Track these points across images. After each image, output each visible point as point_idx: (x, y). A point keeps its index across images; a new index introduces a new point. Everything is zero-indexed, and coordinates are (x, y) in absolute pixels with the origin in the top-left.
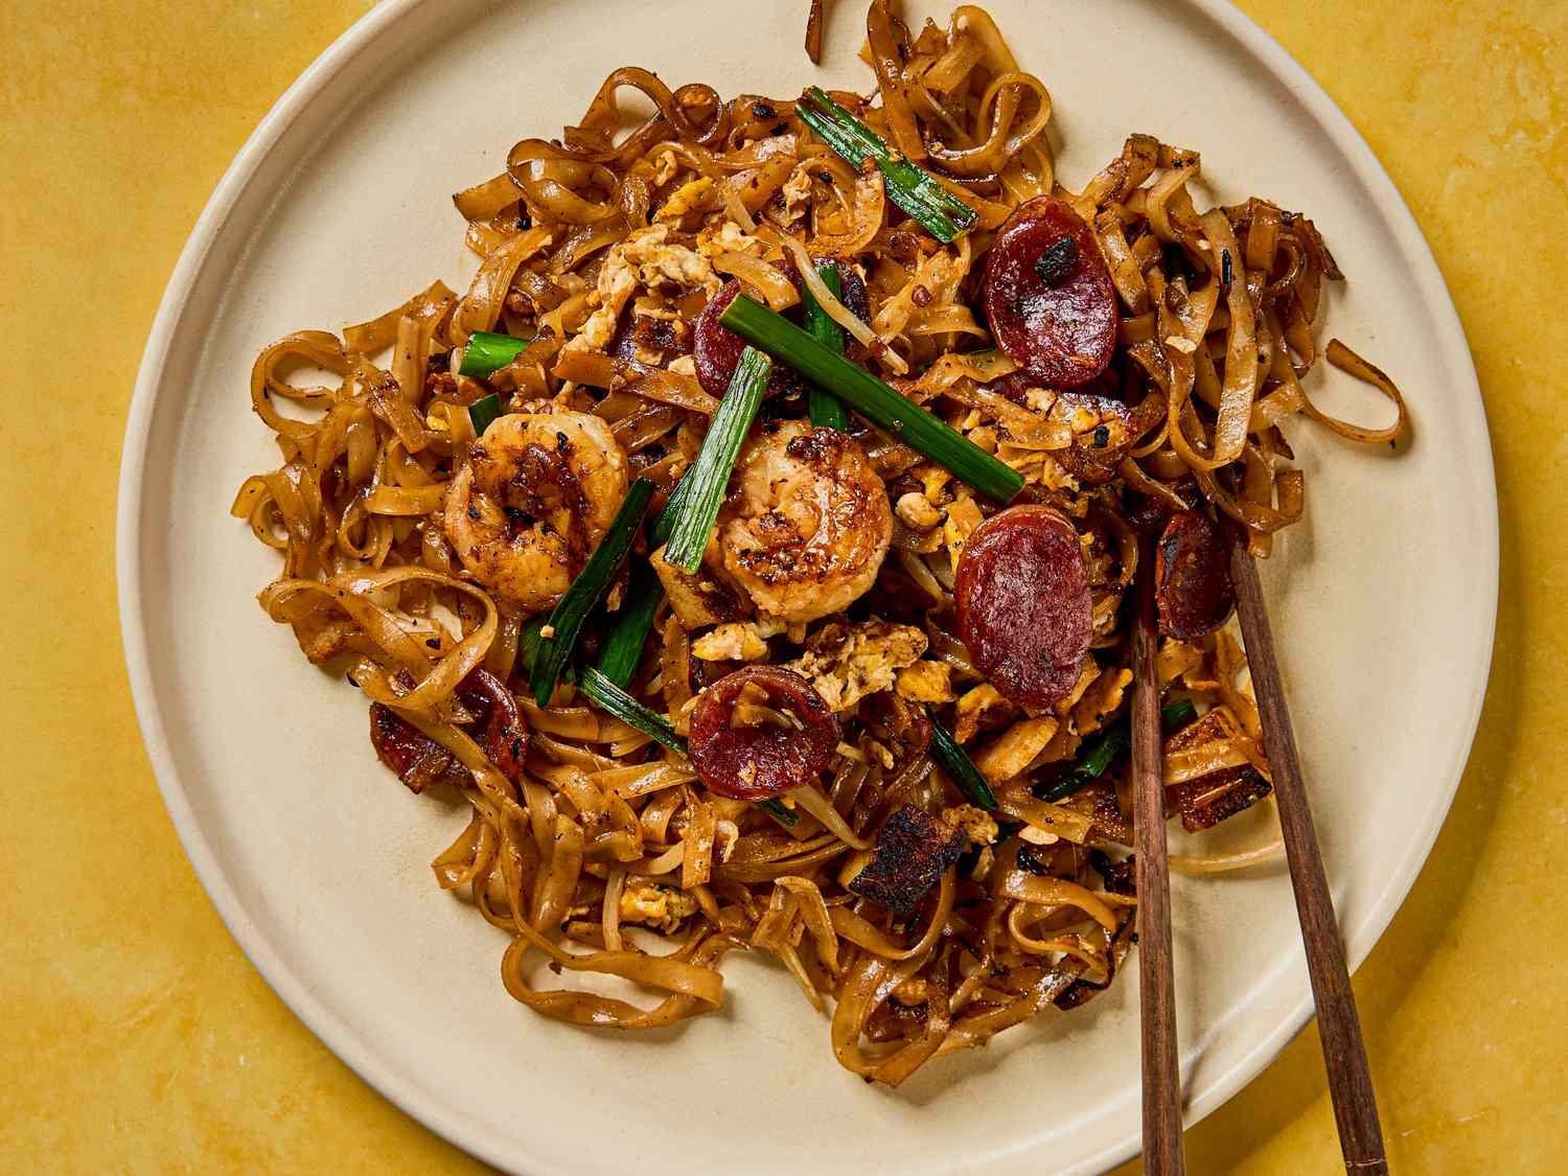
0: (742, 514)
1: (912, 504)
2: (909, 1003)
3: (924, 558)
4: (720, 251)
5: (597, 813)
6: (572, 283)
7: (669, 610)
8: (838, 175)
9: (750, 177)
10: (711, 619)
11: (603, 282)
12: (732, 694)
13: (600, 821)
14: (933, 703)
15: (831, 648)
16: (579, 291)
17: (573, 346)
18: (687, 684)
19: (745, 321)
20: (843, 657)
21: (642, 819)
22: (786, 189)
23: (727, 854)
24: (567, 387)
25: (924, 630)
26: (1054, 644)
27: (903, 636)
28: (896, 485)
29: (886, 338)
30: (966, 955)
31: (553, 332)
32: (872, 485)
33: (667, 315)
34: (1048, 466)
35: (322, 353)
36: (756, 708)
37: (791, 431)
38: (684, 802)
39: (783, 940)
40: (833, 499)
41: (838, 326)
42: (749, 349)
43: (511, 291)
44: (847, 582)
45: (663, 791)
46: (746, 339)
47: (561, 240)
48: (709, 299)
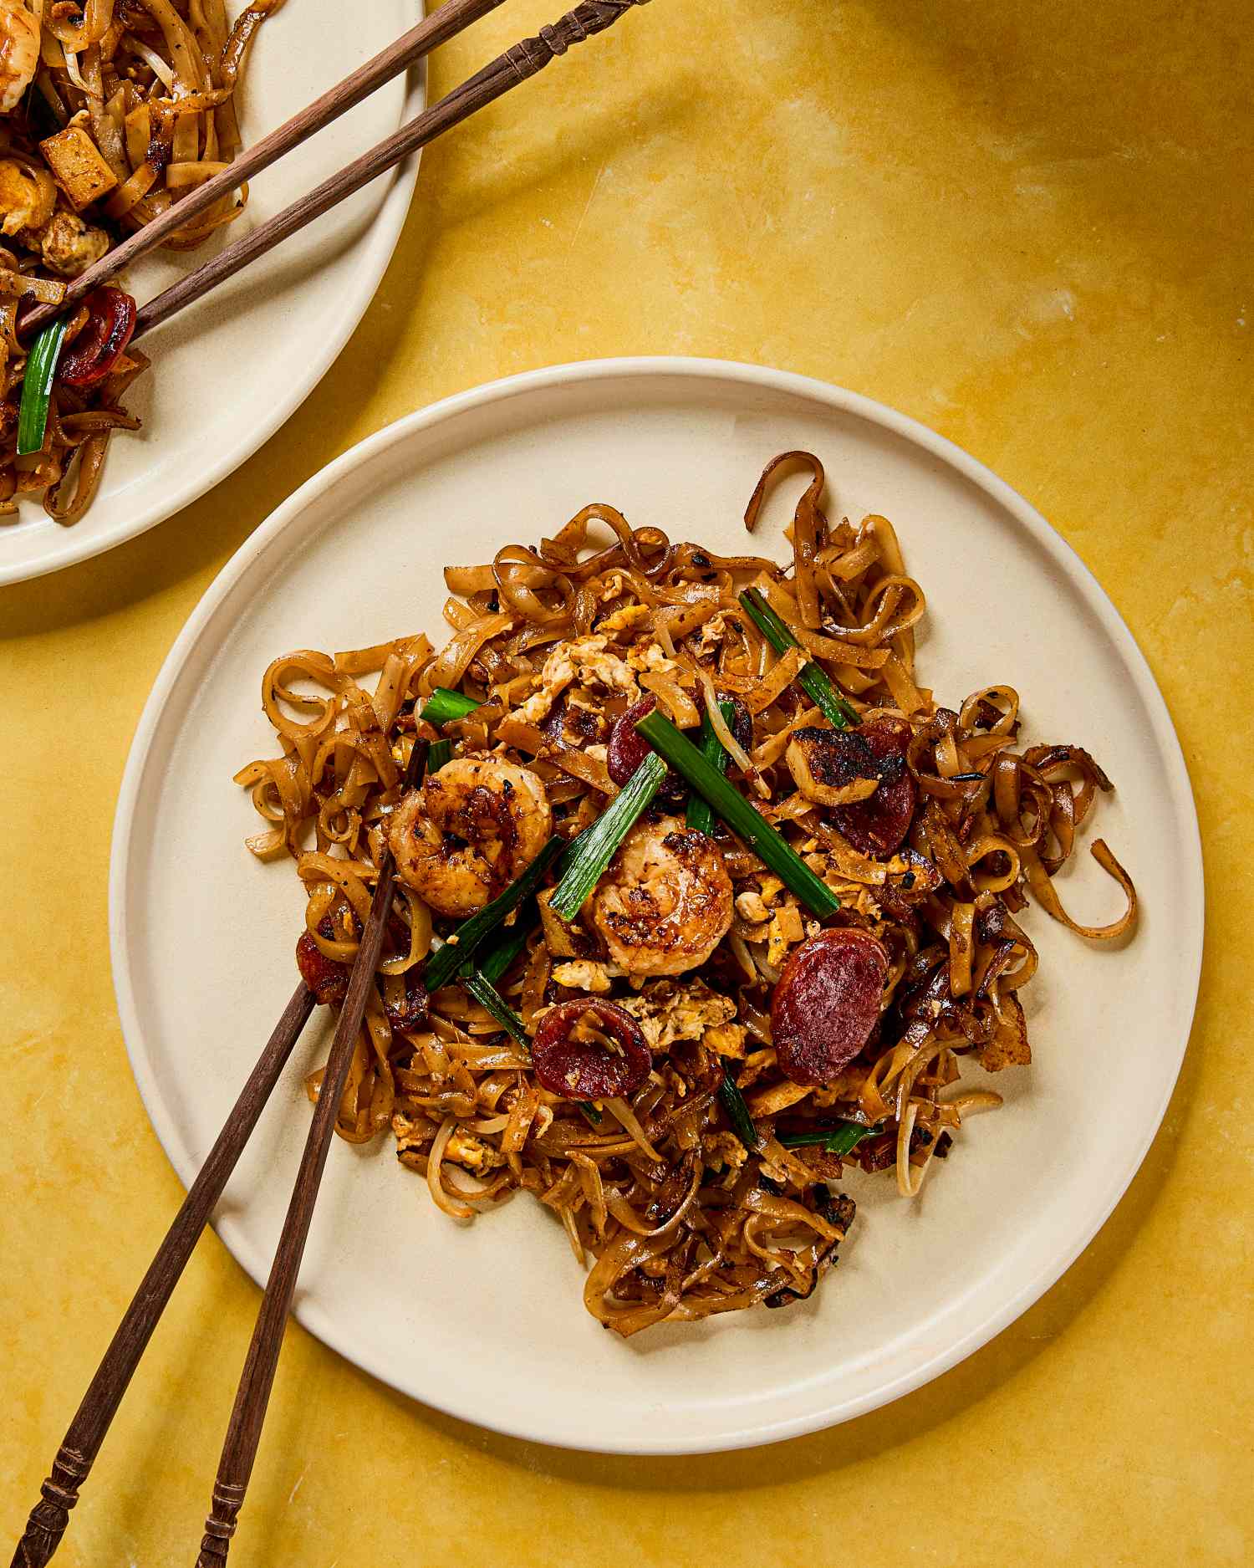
0: (617, 881)
1: (749, 901)
2: (651, 1275)
3: (749, 944)
4: (644, 667)
5: (445, 1076)
6: (523, 665)
7: (542, 936)
8: (746, 625)
9: (677, 613)
10: (574, 954)
11: (547, 670)
12: (574, 1016)
13: (444, 1083)
14: (728, 1057)
15: (661, 999)
16: (526, 672)
17: (515, 716)
18: (541, 996)
19: (653, 731)
20: (668, 1009)
21: (481, 1088)
22: (704, 629)
23: (541, 1133)
24: (502, 746)
25: (736, 1002)
26: (834, 1042)
27: (718, 1003)
28: (741, 883)
29: (759, 768)
30: (704, 1246)
31: (501, 702)
32: (722, 885)
33: (594, 710)
34: (862, 896)
35: (318, 670)
36: (591, 1031)
37: (670, 826)
38: (517, 1083)
39: (567, 1204)
40: (691, 889)
41: (724, 750)
42: (652, 754)
43: (473, 662)
44: (686, 957)
45: (501, 1071)
46: (651, 745)
47: (519, 628)
48: (629, 704)
